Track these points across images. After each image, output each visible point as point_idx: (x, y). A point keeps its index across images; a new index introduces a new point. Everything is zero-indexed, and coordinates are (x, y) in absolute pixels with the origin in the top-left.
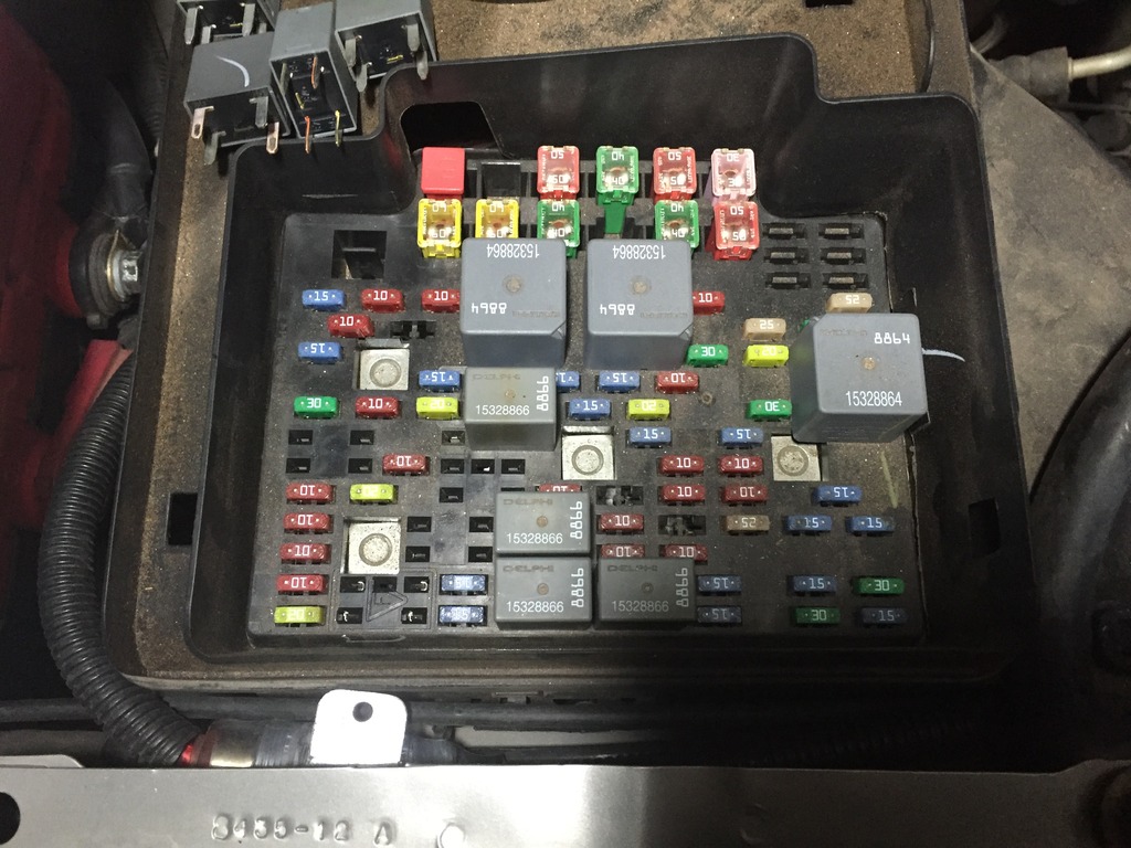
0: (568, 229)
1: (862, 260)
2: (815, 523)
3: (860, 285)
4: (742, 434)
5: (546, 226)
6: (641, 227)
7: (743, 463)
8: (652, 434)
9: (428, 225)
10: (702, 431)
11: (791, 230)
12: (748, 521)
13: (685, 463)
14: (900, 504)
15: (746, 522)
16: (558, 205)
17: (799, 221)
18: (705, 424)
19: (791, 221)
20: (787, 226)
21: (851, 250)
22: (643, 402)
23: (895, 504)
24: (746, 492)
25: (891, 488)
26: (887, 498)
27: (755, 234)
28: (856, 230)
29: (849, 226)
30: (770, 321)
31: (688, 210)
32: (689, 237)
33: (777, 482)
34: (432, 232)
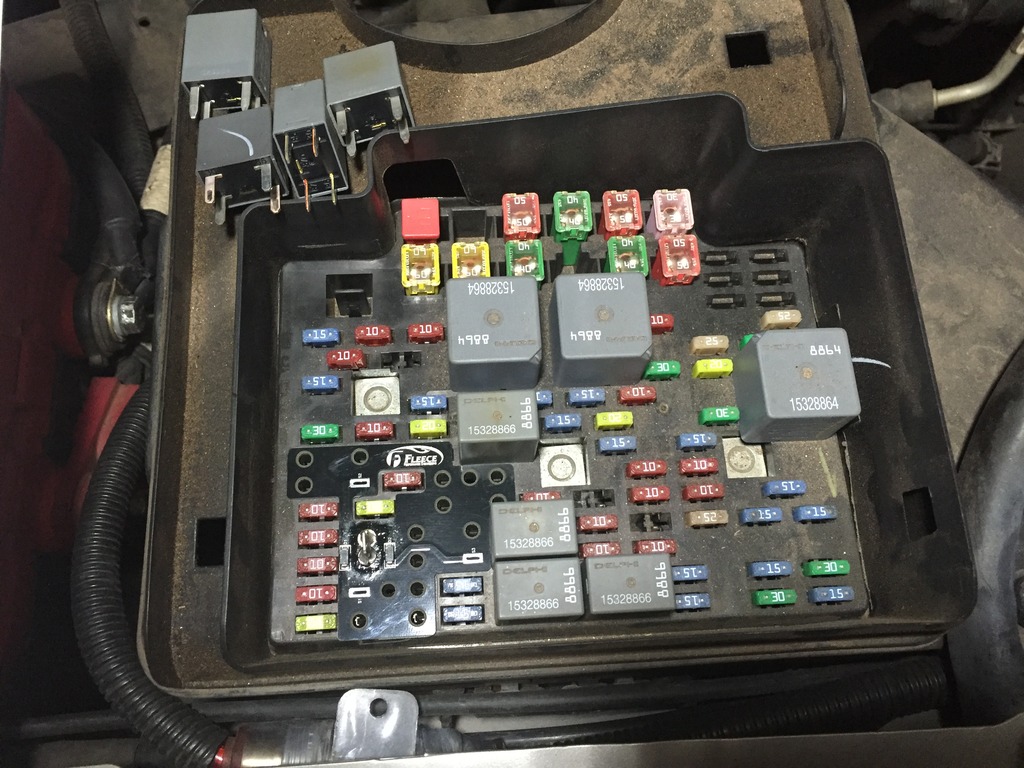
0: (532, 266)
1: (788, 281)
2: (767, 514)
3: (788, 302)
4: (698, 439)
5: (514, 263)
6: (595, 260)
7: (701, 464)
8: (620, 443)
9: (411, 266)
10: (662, 437)
11: (725, 257)
12: (710, 516)
13: (650, 467)
14: (839, 494)
15: (708, 517)
16: (523, 246)
17: (731, 249)
18: (664, 431)
19: (725, 249)
20: (721, 253)
21: (778, 272)
22: (609, 414)
23: (834, 494)
24: (706, 490)
25: (830, 481)
26: (827, 489)
27: (696, 263)
28: (780, 255)
29: (775, 251)
30: (715, 337)
31: (637, 244)
32: (639, 267)
33: (731, 479)
34: (414, 272)
